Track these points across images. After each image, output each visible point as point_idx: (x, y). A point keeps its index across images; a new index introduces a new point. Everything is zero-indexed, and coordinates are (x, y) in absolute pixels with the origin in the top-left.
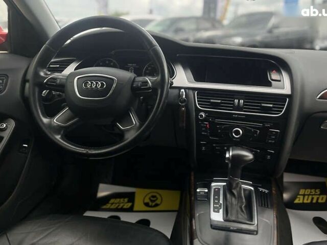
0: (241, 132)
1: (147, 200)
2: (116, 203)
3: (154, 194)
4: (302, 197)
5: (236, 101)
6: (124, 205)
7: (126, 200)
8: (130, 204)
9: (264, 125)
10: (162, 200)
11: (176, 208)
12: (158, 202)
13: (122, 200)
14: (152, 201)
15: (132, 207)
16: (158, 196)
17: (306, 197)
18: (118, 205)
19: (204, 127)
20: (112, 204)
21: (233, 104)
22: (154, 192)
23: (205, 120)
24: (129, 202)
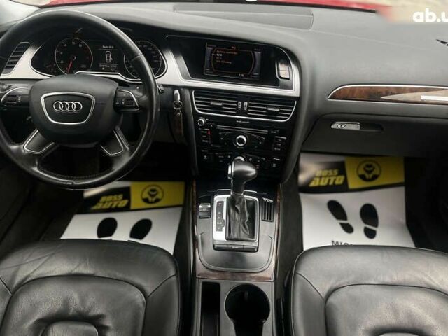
0: (245, 139)
1: (146, 195)
2: (109, 202)
3: (154, 187)
4: (318, 179)
5: (240, 103)
6: (118, 204)
7: (121, 197)
8: (126, 202)
9: (269, 131)
10: (163, 193)
11: (181, 201)
12: (159, 196)
13: (115, 197)
14: (152, 196)
15: (129, 204)
16: (158, 189)
17: (323, 179)
18: (110, 203)
19: (206, 134)
20: (104, 202)
21: (237, 107)
22: (153, 185)
23: (206, 126)
24: (124, 198)
